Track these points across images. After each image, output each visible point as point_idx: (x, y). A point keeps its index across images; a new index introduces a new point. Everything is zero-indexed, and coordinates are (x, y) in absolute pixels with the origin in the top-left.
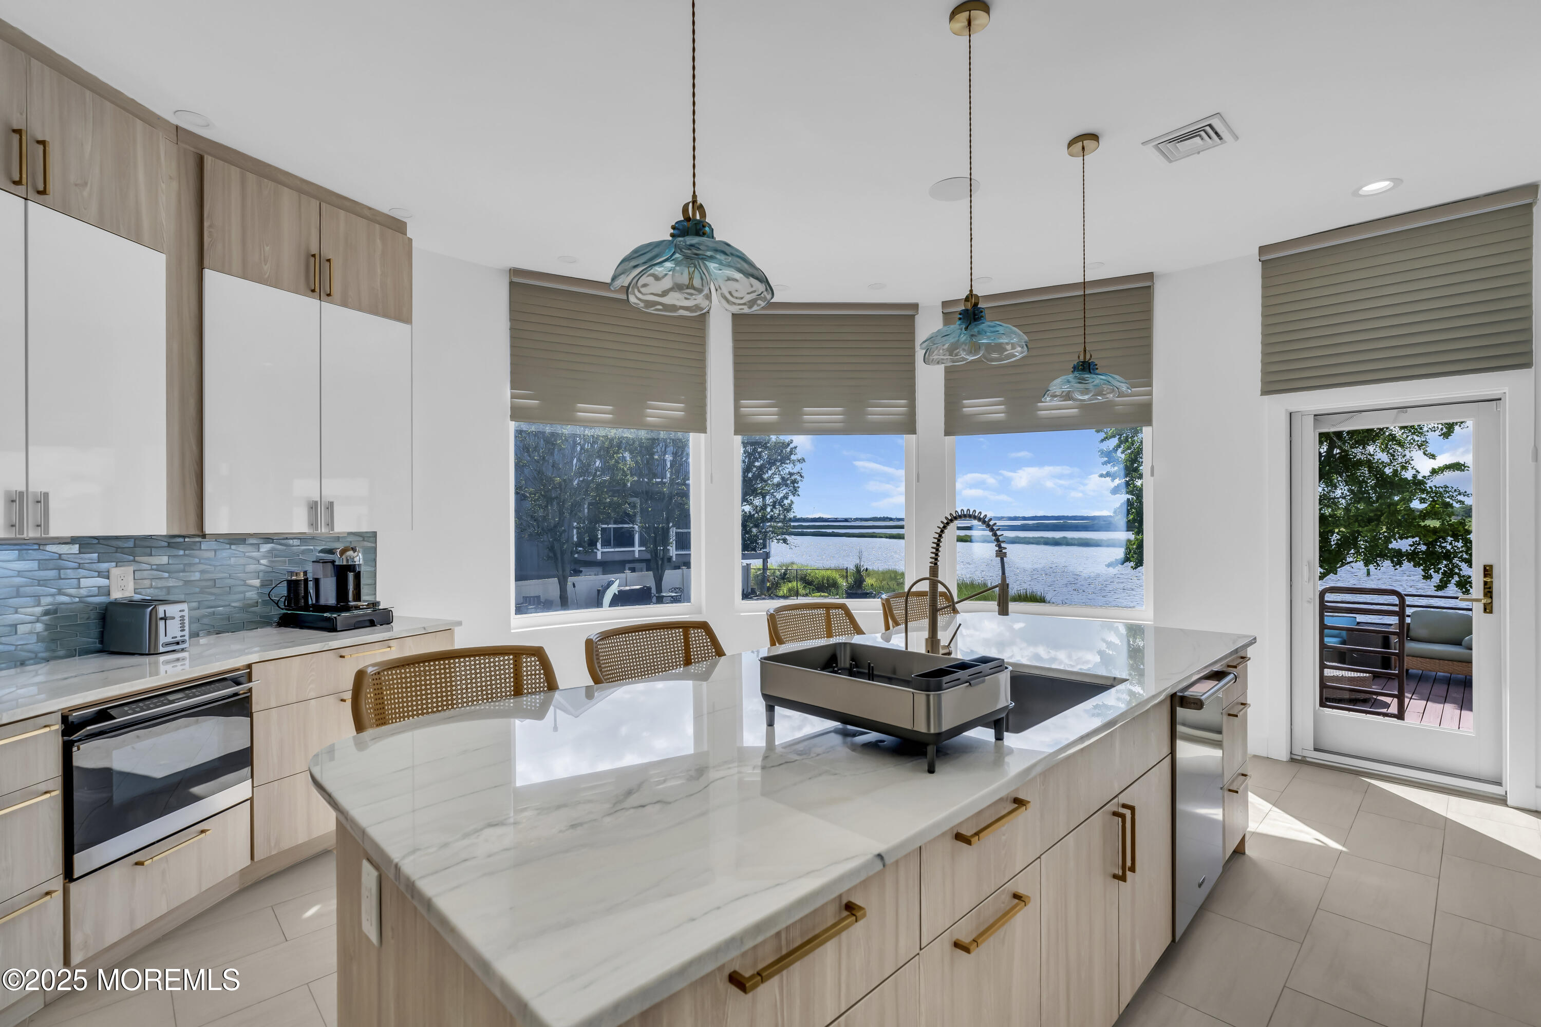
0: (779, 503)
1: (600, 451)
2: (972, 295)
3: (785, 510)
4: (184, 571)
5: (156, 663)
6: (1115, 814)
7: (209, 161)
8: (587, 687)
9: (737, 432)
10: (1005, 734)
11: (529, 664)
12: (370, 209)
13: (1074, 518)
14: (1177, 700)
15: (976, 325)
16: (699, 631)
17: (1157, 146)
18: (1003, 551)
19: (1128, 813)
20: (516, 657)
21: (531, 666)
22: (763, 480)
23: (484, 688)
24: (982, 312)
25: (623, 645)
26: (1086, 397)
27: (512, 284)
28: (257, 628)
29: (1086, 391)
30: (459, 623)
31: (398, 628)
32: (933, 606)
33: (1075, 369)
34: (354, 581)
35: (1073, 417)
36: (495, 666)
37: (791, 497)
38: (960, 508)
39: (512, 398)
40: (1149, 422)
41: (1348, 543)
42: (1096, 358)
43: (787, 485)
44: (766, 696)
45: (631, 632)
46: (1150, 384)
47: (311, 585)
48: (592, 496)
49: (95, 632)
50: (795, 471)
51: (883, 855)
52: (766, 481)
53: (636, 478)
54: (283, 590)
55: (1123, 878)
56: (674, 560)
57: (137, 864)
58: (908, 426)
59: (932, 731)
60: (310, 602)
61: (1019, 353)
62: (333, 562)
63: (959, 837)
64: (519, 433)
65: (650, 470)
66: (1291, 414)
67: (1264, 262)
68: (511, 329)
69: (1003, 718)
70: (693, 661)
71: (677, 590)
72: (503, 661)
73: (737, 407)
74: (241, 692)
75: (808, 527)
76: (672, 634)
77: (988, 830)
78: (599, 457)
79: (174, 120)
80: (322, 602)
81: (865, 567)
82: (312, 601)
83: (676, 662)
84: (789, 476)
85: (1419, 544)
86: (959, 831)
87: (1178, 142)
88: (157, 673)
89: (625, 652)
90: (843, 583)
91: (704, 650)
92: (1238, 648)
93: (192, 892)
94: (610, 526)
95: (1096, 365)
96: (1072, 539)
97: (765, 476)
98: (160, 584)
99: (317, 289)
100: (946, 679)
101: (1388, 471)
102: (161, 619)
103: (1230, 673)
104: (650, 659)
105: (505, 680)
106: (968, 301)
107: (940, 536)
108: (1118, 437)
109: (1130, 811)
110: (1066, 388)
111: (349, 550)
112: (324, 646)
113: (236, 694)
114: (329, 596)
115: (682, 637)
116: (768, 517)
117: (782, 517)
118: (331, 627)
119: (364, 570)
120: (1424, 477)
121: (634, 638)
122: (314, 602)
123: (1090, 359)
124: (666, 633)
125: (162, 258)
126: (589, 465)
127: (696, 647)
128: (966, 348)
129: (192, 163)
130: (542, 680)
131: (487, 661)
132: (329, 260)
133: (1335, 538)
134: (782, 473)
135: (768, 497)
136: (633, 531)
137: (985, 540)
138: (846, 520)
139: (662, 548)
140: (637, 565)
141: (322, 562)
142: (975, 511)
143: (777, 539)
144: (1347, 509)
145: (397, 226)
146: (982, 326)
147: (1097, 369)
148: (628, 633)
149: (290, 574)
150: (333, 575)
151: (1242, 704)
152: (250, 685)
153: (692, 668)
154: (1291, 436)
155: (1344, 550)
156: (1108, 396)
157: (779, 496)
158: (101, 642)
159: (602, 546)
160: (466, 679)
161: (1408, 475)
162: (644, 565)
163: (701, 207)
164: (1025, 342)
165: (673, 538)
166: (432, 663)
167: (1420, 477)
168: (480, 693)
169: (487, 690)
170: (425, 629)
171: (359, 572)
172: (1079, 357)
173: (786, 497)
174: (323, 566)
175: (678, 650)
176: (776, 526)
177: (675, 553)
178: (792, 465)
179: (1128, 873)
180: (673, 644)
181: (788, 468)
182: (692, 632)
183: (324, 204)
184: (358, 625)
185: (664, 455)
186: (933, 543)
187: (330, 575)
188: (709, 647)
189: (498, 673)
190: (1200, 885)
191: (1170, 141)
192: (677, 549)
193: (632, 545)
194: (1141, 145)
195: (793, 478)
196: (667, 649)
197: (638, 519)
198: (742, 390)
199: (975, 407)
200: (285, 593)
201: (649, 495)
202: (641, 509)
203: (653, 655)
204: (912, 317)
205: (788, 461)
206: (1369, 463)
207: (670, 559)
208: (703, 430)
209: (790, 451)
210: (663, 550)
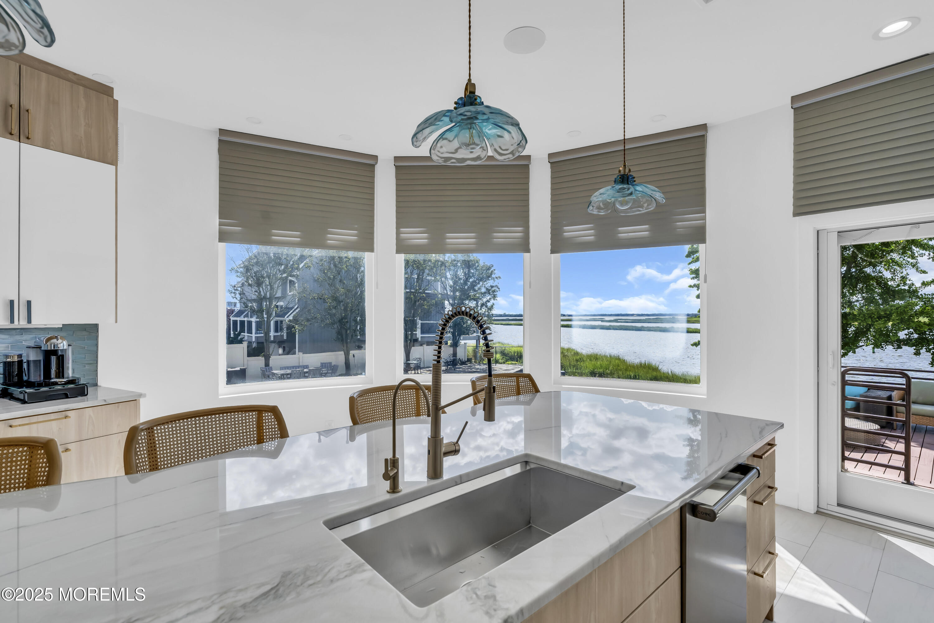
0: (485, 304)
3: (489, 309)
9: (399, 251)
12: (75, 74)
16: (269, 414)
22: (475, 291)
27: (220, 141)
33: (616, 182)
34: (57, 363)
35: (648, 238)
37: (492, 301)
39: (219, 225)
40: (703, 241)
41: (860, 333)
43: (489, 293)
46: (704, 212)
47: (24, 365)
50: (494, 284)
52: (476, 291)
56: (420, 340)
58: (524, 246)
60: (25, 379)
62: (41, 347)
66: (818, 231)
67: (795, 109)
70: (264, 440)
71: (418, 359)
73: (398, 233)
76: (247, 416)
84: (491, 288)
85: (913, 334)
95: (634, 178)
97: (476, 288)
99: (17, 133)
101: (890, 283)
103: (753, 468)
111: (53, 339)
115: (256, 419)
117: (487, 313)
120: (917, 287)
124: (240, 416)
127: (268, 428)
132: (29, 111)
133: (851, 330)
134: (486, 286)
135: (478, 301)
139: (410, 333)
141: (34, 348)
144: (860, 309)
145: (107, 91)
147: (635, 181)
149: (6, 356)
150: (41, 358)
151: (769, 487)
153: (264, 446)
154: (818, 249)
155: (858, 338)
157: (485, 300)
161: (906, 286)
165: (419, 326)
167: (914, 288)
171: (62, 355)
173: (488, 301)
174: (34, 351)
175: (252, 431)
177: (420, 336)
178: (493, 281)
180: (248, 426)
181: (490, 283)
182: (264, 415)
183: (25, 66)
188: (278, 428)
192: (421, 333)
195: (493, 289)
196: (243, 429)
198: (401, 222)
199: (572, 232)
200: (2, 371)
204: (527, 166)
205: (490, 279)
206: (877, 278)
207: (416, 340)
208: (372, 250)
209: (492, 272)
210: (411, 334)
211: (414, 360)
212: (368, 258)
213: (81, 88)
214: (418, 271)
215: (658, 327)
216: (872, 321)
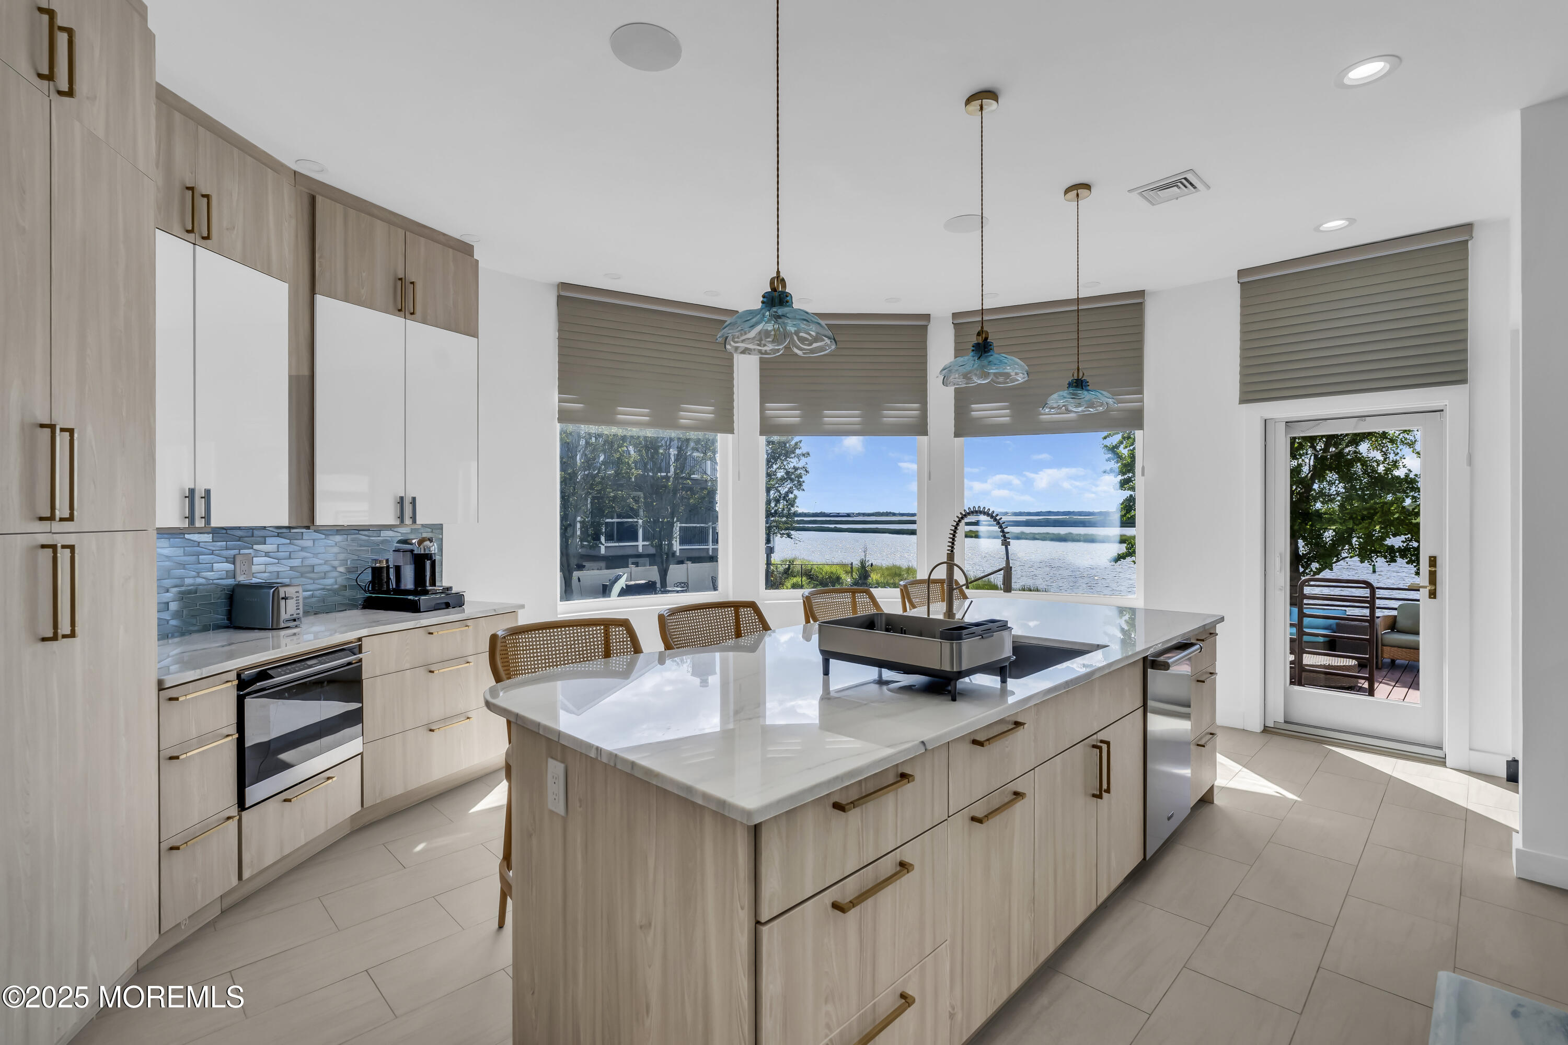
0: (784, 497)
1: (604, 445)
2: (983, 331)
3: (789, 504)
4: (290, 558)
5: (279, 636)
6: (1094, 746)
7: (319, 199)
8: (660, 652)
9: (761, 434)
10: (1009, 680)
11: (617, 633)
12: (444, 235)
13: (1080, 514)
14: (1148, 663)
15: (986, 357)
16: (748, 609)
17: (1141, 194)
18: (1008, 540)
19: (1104, 747)
20: (606, 627)
21: (619, 635)
23: (581, 653)
24: (991, 345)
25: (686, 621)
26: (1080, 409)
27: (560, 297)
28: (346, 610)
29: (1079, 405)
30: (523, 607)
31: (469, 610)
32: (949, 585)
33: (1070, 385)
34: (430, 569)
35: (1075, 421)
36: (589, 635)
37: (796, 492)
38: (968, 505)
39: (559, 402)
40: (1140, 426)
42: (1087, 377)
43: (792, 480)
44: (823, 652)
45: (692, 610)
46: (1141, 392)
47: (392, 571)
48: (597, 490)
49: (223, 609)
50: (800, 465)
51: (925, 742)
53: (640, 472)
54: (368, 577)
55: (1100, 796)
56: (678, 554)
57: (285, 800)
58: (921, 428)
59: (955, 670)
60: (391, 587)
61: (1021, 378)
62: (412, 551)
63: (975, 742)
64: (563, 432)
65: (655, 464)
66: (1265, 420)
67: (1242, 284)
68: (559, 338)
69: (1007, 666)
70: (743, 635)
71: (683, 585)
72: (595, 630)
73: (762, 410)
74: (354, 662)
75: (810, 522)
76: (725, 612)
77: (993, 739)
78: (604, 451)
79: (295, 167)
80: (403, 587)
81: (870, 563)
82: (393, 584)
83: (729, 636)
84: (793, 470)
85: (1411, 541)
86: (975, 738)
87: (1160, 190)
88: (279, 647)
89: (687, 627)
90: (848, 580)
91: (753, 626)
92: (1206, 624)
93: (321, 829)
94: (613, 520)
95: (1088, 382)
96: (1077, 535)
98: (270, 568)
99: (403, 309)
100: (965, 632)
101: (1381, 469)
102: (283, 598)
103: (1198, 645)
104: (707, 633)
105: (598, 646)
106: (980, 336)
107: (956, 528)
108: (1121, 434)
109: (1106, 745)
110: (1061, 402)
111: (426, 541)
112: (417, 624)
113: (350, 664)
114: (408, 582)
115: (733, 615)
116: (773, 511)
117: (788, 511)
118: (414, 608)
119: (437, 558)
120: (1416, 475)
121: (694, 615)
122: (394, 587)
123: (1083, 377)
124: (720, 611)
125: (286, 285)
126: (594, 459)
127: (746, 623)
128: (978, 373)
129: (306, 201)
130: (629, 646)
131: (583, 630)
132: (412, 283)
134: (786, 467)
135: (772, 492)
136: (637, 525)
137: (991, 536)
138: (848, 515)
139: (666, 543)
140: (640, 560)
141: (403, 551)
142: (984, 508)
143: (781, 534)
145: (465, 249)
146: (991, 359)
147: (1089, 386)
148: (689, 610)
149: (374, 561)
150: (412, 562)
151: (1211, 673)
152: (360, 656)
153: (742, 641)
154: (1265, 440)
155: (1339, 546)
156: (1098, 408)
157: (783, 490)
158: (229, 619)
159: (605, 541)
160: (567, 645)
161: (1400, 473)
162: (647, 560)
163: (783, 280)
164: (1026, 371)
165: (677, 533)
166: (540, 632)
167: (1412, 476)
168: (577, 657)
169: (583, 654)
170: (495, 610)
171: (435, 560)
172: (1073, 375)
173: (791, 491)
174: (403, 555)
175: (730, 626)
176: (781, 521)
177: (679, 547)
178: (797, 459)
179: (1105, 795)
180: (726, 621)
181: (793, 462)
182: (742, 610)
183: (409, 233)
184: (436, 608)
185: (669, 449)
186: (950, 534)
187: (409, 563)
188: (757, 623)
189: (592, 640)
190: (1169, 819)
191: (1153, 190)
192: (681, 543)
193: (636, 540)
194: (1128, 193)
195: (798, 472)
196: (721, 625)
197: (641, 513)
198: (766, 395)
199: (981, 411)
200: (370, 578)
201: (657, 489)
202: (646, 504)
203: (709, 629)
204: (925, 328)
205: (793, 455)
206: (1364, 462)
207: (674, 554)
208: (731, 431)
209: (796, 444)
210: (668, 544)
211: (676, 585)
212: (724, 440)
213: (451, 250)
214: (680, 444)
215: (1048, 533)
216: (1354, 523)
